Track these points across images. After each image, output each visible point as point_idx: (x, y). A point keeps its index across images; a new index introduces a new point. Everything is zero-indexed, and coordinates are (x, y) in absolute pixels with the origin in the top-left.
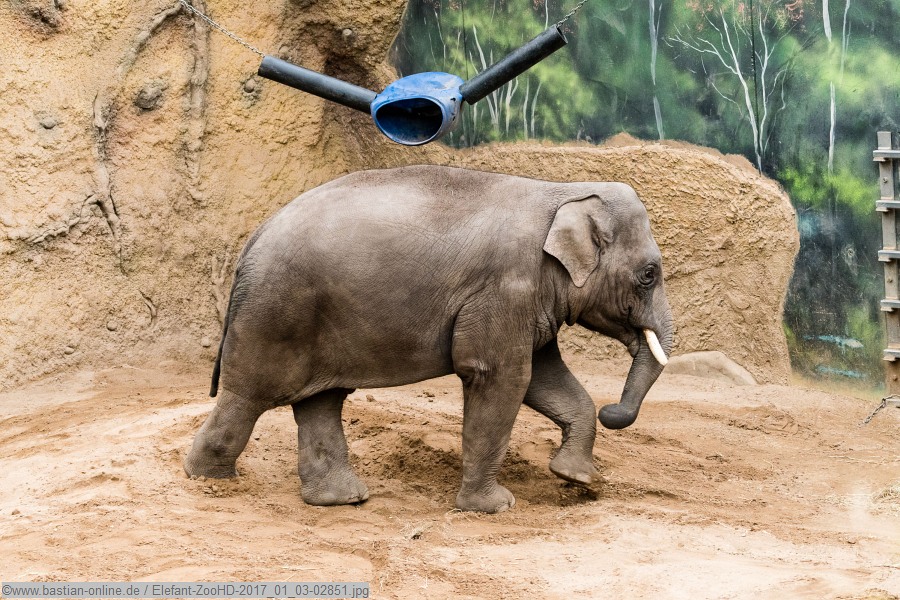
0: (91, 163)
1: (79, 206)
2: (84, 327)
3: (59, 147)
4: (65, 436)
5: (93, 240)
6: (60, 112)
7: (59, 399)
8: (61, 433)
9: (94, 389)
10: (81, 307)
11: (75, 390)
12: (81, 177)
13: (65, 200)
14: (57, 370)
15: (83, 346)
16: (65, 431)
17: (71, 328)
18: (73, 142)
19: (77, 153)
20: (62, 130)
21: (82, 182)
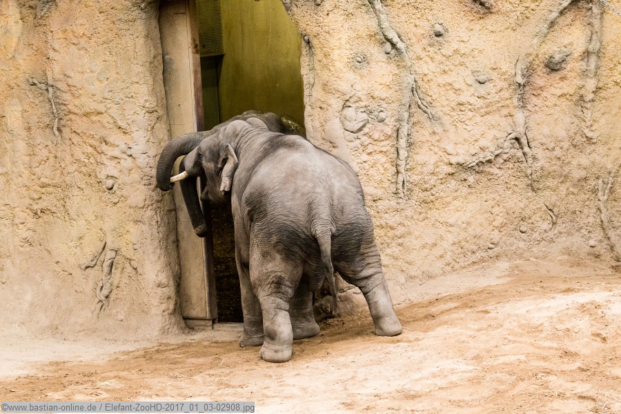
0: (512, 109)
1: (502, 141)
2: (502, 229)
3: (489, 97)
4: (487, 312)
5: (511, 166)
6: (491, 71)
7: (483, 283)
8: (484, 309)
9: (509, 276)
10: (501, 214)
11: (493, 277)
12: (504, 119)
13: (492, 137)
14: (482, 260)
15: (501, 244)
16: (487, 308)
17: (493, 230)
18: (500, 94)
19: (502, 102)
20: (492, 85)
21: (505, 124)
